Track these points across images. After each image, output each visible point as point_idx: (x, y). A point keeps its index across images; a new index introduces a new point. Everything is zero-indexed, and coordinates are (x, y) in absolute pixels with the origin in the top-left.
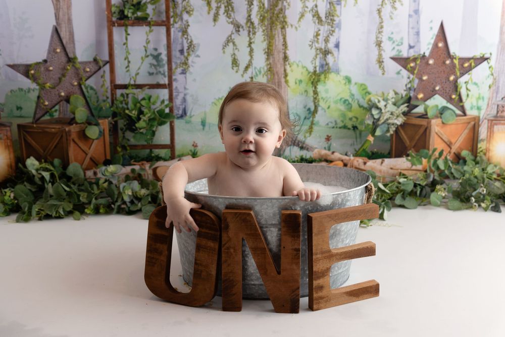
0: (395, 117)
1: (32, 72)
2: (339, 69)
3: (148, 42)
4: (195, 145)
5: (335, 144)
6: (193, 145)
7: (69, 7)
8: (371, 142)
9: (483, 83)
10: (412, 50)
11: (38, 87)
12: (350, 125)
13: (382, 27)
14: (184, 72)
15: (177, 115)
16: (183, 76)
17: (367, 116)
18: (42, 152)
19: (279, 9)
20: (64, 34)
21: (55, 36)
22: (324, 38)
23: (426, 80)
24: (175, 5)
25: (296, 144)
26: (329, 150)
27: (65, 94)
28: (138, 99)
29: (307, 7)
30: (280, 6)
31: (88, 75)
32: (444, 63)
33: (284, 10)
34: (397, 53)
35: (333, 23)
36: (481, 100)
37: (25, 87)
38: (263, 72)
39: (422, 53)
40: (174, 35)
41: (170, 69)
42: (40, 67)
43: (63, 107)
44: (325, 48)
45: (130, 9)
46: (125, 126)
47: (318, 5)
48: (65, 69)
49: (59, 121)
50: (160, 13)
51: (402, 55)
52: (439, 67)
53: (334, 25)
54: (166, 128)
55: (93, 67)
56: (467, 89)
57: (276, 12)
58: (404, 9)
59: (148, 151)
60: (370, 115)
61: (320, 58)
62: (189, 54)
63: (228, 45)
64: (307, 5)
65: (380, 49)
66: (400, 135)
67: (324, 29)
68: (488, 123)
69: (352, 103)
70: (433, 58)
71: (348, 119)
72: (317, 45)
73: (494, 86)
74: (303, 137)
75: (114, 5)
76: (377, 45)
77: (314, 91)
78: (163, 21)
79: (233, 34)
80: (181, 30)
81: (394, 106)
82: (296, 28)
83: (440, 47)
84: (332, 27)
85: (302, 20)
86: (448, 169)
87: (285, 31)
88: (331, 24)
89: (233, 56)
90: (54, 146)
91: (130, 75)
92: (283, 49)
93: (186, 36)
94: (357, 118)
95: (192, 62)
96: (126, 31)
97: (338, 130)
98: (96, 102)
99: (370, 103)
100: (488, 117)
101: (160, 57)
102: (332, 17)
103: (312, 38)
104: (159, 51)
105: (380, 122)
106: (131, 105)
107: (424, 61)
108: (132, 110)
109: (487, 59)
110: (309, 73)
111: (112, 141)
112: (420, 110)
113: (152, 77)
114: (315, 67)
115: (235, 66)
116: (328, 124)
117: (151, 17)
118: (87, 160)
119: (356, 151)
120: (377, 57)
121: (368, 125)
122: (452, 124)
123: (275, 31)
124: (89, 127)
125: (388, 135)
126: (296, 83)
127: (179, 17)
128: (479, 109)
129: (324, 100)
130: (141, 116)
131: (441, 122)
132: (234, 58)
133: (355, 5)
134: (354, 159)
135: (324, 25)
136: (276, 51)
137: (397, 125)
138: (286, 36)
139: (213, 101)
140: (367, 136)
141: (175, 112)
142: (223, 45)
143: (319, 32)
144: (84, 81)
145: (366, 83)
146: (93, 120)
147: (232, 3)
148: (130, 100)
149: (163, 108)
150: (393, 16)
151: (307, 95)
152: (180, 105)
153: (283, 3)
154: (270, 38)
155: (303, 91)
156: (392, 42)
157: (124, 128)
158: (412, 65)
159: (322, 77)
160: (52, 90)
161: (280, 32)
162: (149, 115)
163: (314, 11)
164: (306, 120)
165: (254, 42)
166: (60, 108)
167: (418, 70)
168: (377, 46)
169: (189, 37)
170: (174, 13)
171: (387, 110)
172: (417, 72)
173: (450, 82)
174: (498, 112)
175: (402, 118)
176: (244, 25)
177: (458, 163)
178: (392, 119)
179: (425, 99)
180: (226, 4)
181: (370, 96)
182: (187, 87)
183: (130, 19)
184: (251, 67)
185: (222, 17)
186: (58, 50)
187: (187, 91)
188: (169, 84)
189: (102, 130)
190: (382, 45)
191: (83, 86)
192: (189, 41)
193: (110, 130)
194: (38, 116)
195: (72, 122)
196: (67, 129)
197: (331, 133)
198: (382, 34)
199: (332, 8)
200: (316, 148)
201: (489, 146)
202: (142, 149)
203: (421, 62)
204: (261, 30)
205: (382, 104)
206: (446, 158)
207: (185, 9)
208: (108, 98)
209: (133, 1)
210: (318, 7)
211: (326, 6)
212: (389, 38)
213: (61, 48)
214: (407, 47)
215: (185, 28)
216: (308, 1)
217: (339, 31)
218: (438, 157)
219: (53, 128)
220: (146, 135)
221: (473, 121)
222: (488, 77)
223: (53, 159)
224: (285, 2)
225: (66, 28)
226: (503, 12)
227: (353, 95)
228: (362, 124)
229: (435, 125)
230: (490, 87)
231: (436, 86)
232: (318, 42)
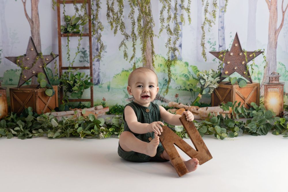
0: (213, 84)
1: (18, 61)
2: (181, 58)
3: (79, 45)
4: (104, 99)
5: (180, 99)
6: (103, 100)
7: (38, 27)
8: (200, 97)
9: (261, 65)
10: (221, 48)
11: (21, 69)
12: (188, 88)
13: (204, 36)
14: (98, 60)
15: (94, 83)
16: (98, 62)
18: (22, 103)
19: (149, 27)
20: (35, 41)
21: (31, 42)
22: (173, 42)
23: (229, 64)
24: (94, 25)
25: (159, 99)
26: (177, 102)
27: (35, 72)
28: (74, 75)
30: (149, 25)
31: (47, 62)
32: (239, 54)
33: (151, 28)
34: (213, 50)
35: (178, 34)
36: (260, 74)
37: (14, 69)
38: (141, 60)
39: (226, 49)
40: (93, 41)
41: (91, 59)
42: (22, 58)
43: (34, 79)
44: (174, 47)
45: (70, 27)
46: (66, 89)
47: (170, 24)
48: (35, 59)
49: (32, 87)
50: (86, 29)
51: (216, 50)
52: (236, 57)
54: (88, 90)
55: (50, 58)
56: (252, 69)
58: (216, 27)
59: (79, 102)
60: (199, 83)
61: (171, 52)
62: (101, 51)
63: (122, 46)
64: (164, 25)
65: (203, 47)
66: (216, 93)
67: (173, 37)
68: (265, 87)
69: (189, 76)
70: (233, 52)
71: (187, 85)
72: (170, 46)
73: (267, 67)
74: (163, 95)
75: (62, 25)
77: (168, 70)
78: (88, 34)
79: (125, 40)
80: (97, 38)
81: (212, 78)
82: (158, 37)
83: (236, 46)
84: (177, 36)
85: (161, 33)
86: (243, 113)
87: (152, 38)
88: (177, 34)
89: (125, 52)
90: (28, 100)
91: (70, 62)
92: (151, 48)
93: (99, 42)
94: (192, 85)
95: (103, 55)
96: (68, 39)
97: (182, 91)
98: (51, 76)
99: (199, 76)
100: (264, 84)
101: (86, 53)
102: (177, 31)
103: (167, 42)
104: (85, 49)
105: (205, 87)
106: (70, 78)
107: (228, 54)
108: (71, 81)
109: (262, 52)
110: (166, 60)
111: (60, 97)
112: (226, 80)
113: (81, 63)
114: (169, 58)
115: (125, 57)
116: (176, 88)
117: (81, 32)
118: (46, 107)
119: (192, 103)
120: (202, 52)
121: (198, 88)
122: (244, 88)
123: (147, 39)
124: (48, 90)
125: (210, 94)
126: (159, 66)
127: (96, 32)
128: (259, 79)
129: (174, 75)
130: (75, 84)
131: (238, 87)
133: (189, 25)
134: (191, 107)
135: (173, 35)
136: (147, 49)
137: (214, 88)
138: (153, 41)
139: (114, 76)
140: (198, 94)
141: (94, 81)
142: (119, 46)
143: (171, 39)
144: (45, 65)
145: (196, 66)
146: (50, 87)
147: (124, 24)
148: (69, 75)
149: (87, 80)
150: (210, 30)
151: (164, 73)
152: (96, 78)
153: (151, 24)
154: (144, 42)
155: (162, 70)
156: (210, 43)
157: (66, 90)
158: (221, 56)
159: (173, 62)
160: (28, 70)
161: (150, 39)
162: (80, 83)
163: (167, 28)
164: (165, 86)
165: (136, 44)
166: (32, 80)
167: (225, 58)
168: (202, 46)
169: (101, 42)
170: (93, 29)
171: (208, 80)
172: (224, 60)
173: (242, 65)
174: (270, 81)
175: (217, 84)
176: (130, 35)
177: (249, 109)
178: (211, 85)
179: (229, 74)
180: (121, 25)
181: (199, 72)
182: (100, 68)
183: (70, 33)
184: (134, 57)
185: (119, 32)
186: (32, 49)
187: (100, 71)
188: (90, 67)
189: (54, 91)
190: (204, 45)
191: (45, 68)
192: (101, 44)
193: (58, 92)
194: (20, 84)
195: (38, 87)
196: (36, 91)
197: (178, 93)
198: (204, 39)
199: (177, 26)
200: (170, 101)
201: (266, 100)
202: (76, 101)
203: (226, 54)
204: (139, 38)
205: (205, 77)
206: (242, 106)
207: (99, 27)
208: (58, 74)
209: (72, 23)
210: (170, 26)
211: (174, 25)
212: (208, 41)
213: (33, 48)
214: (218, 46)
215: (99, 37)
216: (165, 23)
217: (181, 38)
218: (238, 106)
219: (29, 90)
220: (78, 94)
221: (256, 86)
222: (263, 62)
223: (28, 107)
224: (152, 23)
225: (36, 38)
226: (269, 27)
227: (190, 72)
228: (195, 88)
229: (236, 88)
230: (264, 67)
231: (235, 67)
232: (170, 44)
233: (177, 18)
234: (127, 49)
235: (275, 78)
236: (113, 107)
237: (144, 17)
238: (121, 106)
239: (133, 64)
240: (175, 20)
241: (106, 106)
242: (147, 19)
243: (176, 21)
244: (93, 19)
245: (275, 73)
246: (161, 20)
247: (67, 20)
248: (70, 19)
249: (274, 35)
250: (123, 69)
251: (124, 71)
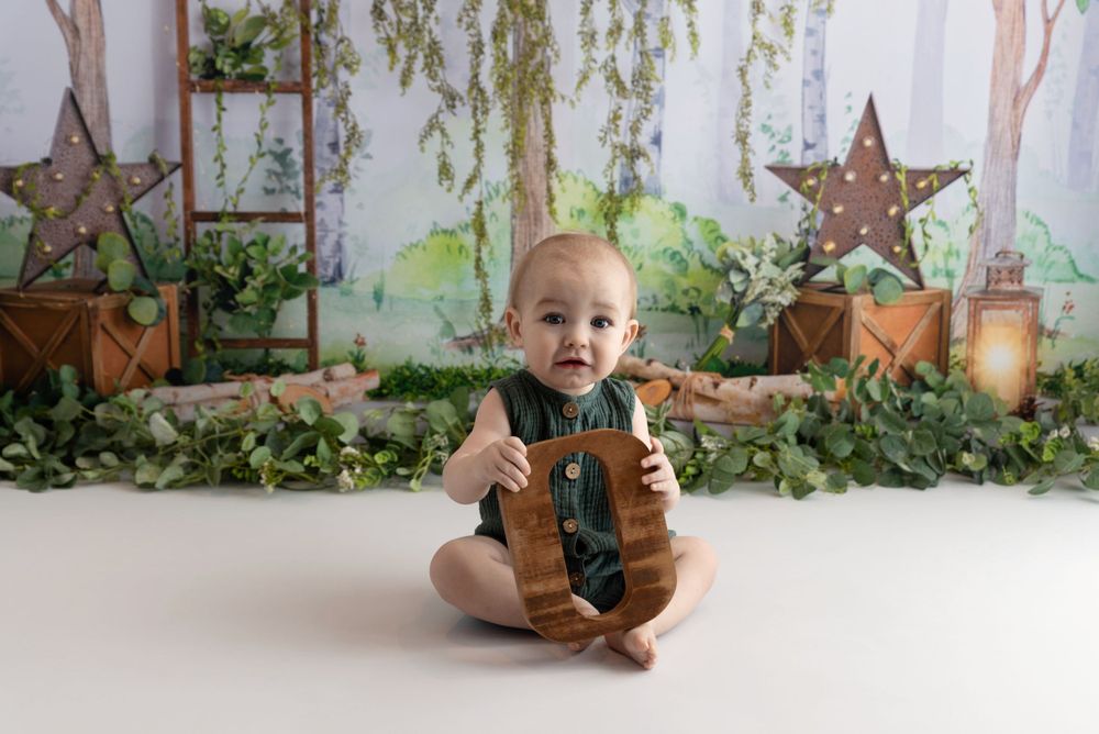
0: (778, 290)
1: (20, 183)
2: (660, 188)
3: (264, 126)
4: (360, 340)
5: (653, 344)
6: (356, 342)
7: (100, 51)
8: (727, 340)
9: (957, 222)
10: (810, 153)
11: (30, 215)
12: (683, 304)
13: (748, 104)
14: (338, 189)
15: (323, 277)
16: (336, 196)
17: (720, 287)
18: (37, 350)
19: (537, 64)
20: (87, 106)
21: (70, 110)
22: (630, 124)
23: (840, 214)
24: (321, 50)
26: (641, 355)
27: (87, 229)
28: (241, 244)
29: (595, 61)
30: (539, 57)
31: (136, 191)
32: (877, 179)
33: (546, 66)
34: (780, 158)
35: (647, 94)
36: (955, 257)
37: (3, 216)
38: (503, 192)
39: (831, 158)
40: (318, 113)
41: (309, 182)
42: (35, 174)
43: (82, 257)
44: (632, 145)
45: (227, 56)
46: (213, 298)
47: (617, 55)
48: (88, 178)
49: (75, 287)
50: (290, 66)
51: (791, 161)
52: (866, 187)
53: (650, 99)
54: (299, 305)
55: (147, 174)
56: (925, 234)
57: (530, 70)
58: (792, 70)
59: (260, 352)
60: (725, 285)
61: (622, 165)
62: (349, 153)
63: (431, 135)
64: (594, 57)
65: (745, 149)
66: (789, 326)
67: (630, 107)
68: (969, 305)
69: (689, 259)
70: (854, 170)
71: (679, 293)
72: (615, 139)
73: (980, 229)
75: (195, 48)
76: (738, 140)
77: (609, 233)
78: (297, 84)
79: (442, 112)
80: (333, 101)
81: (775, 267)
82: (572, 102)
83: (869, 147)
84: (646, 103)
85: (584, 87)
86: (888, 400)
87: (550, 108)
88: (644, 96)
89: (441, 159)
90: (61, 339)
91: (225, 193)
92: (545, 146)
93: (343, 115)
94: (698, 291)
95: (357, 168)
96: (219, 103)
97: (661, 315)
98: (152, 248)
99: (724, 259)
100: (970, 293)
101: (289, 157)
102: (645, 82)
103: (605, 124)
104: (288, 144)
105: (747, 300)
106: (226, 256)
107: (835, 176)
108: (229, 266)
109: (963, 173)
110: (599, 195)
111: (185, 330)
112: (828, 275)
113: (268, 198)
114: (612, 184)
115: (444, 177)
117: (271, 73)
118: (132, 368)
119: (697, 359)
120: (739, 164)
121: (722, 304)
122: (894, 306)
123: (528, 109)
124: (137, 299)
125: (764, 326)
126: (572, 216)
127: (329, 76)
128: (950, 275)
129: (630, 251)
130: (247, 279)
131: (872, 302)
132: (444, 162)
133: (692, 59)
134: (693, 377)
135: (630, 98)
136: (530, 148)
137: (783, 306)
138: (550, 119)
139: (399, 250)
140: (720, 328)
141: (320, 271)
142: (421, 136)
143: (620, 112)
144: (127, 204)
145: (720, 222)
146: (145, 286)
147: (441, 49)
148: (224, 244)
149: (294, 263)
150: (770, 84)
152: (330, 257)
153: (544, 51)
154: (518, 121)
156: (769, 134)
157: (212, 303)
158: (811, 182)
159: (627, 204)
160: (60, 222)
161: (539, 111)
162: (264, 276)
163: (609, 69)
165: (484, 130)
166: (76, 259)
167: (824, 194)
168: (739, 143)
169: (350, 118)
170: (319, 67)
171: (761, 274)
172: (822, 198)
173: (890, 220)
174: (988, 282)
175: (792, 291)
176: (464, 94)
177: (909, 387)
178: (771, 294)
179: (840, 253)
180: (427, 51)
181: (726, 244)
182: (345, 220)
183: (227, 77)
184: (478, 180)
185: (420, 79)
186: (75, 140)
187: (344, 229)
188: (306, 214)
189: (164, 307)
190: (748, 141)
191: (126, 215)
192: (351, 124)
193: (181, 308)
194: (28, 275)
195: (101, 290)
196: (90, 304)
197: (645, 319)
198: (749, 118)
199: (647, 64)
201: (973, 353)
202: (248, 347)
203: (828, 177)
204: (499, 105)
205: (749, 263)
206: (884, 376)
207: (343, 59)
208: (177, 239)
209: (233, 40)
210: (618, 62)
211: (634, 60)
212: (764, 126)
213: (80, 134)
214: (800, 145)
215: (342, 98)
216: (597, 48)
217: (660, 110)
218: (867, 374)
219: (61, 301)
220: (257, 317)
221: (938, 300)
222: (968, 209)
223: (59, 367)
224: (548, 49)
225: (92, 92)
226: (994, 78)
227: (690, 243)
228: (709, 304)
229: (861, 308)
230: (971, 230)
231: (861, 227)
232: (616, 132)
233: (646, 30)
234: (453, 147)
235: (1011, 273)
236: (396, 372)
237: (520, 25)
238: (427, 369)
239: (474, 208)
240: (638, 39)
241: (369, 367)
242: (531, 32)
243: (643, 42)
244: (317, 26)
245: (1009, 252)
246: (583, 40)
247: (215, 28)
248: (228, 23)
249: (1009, 109)
250: (435, 224)
251: (437, 233)
